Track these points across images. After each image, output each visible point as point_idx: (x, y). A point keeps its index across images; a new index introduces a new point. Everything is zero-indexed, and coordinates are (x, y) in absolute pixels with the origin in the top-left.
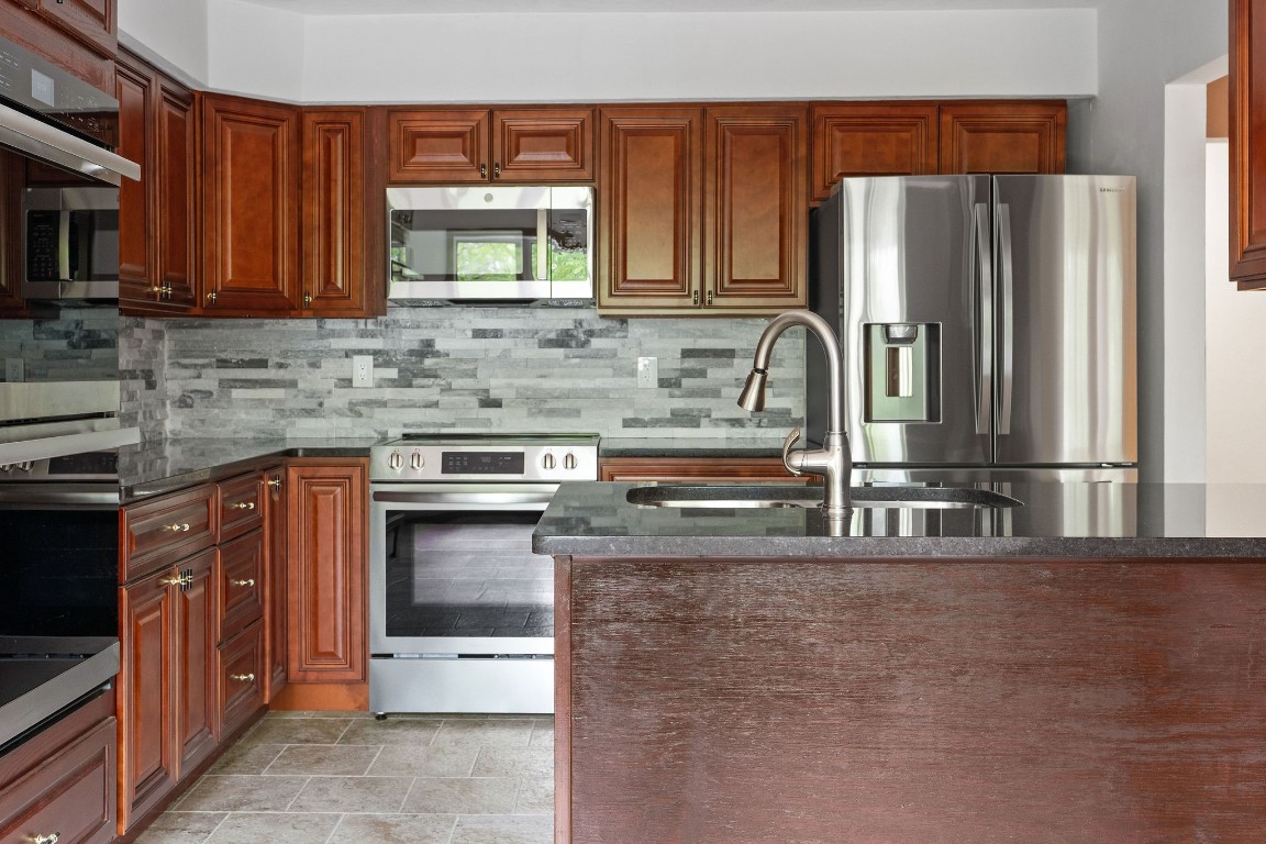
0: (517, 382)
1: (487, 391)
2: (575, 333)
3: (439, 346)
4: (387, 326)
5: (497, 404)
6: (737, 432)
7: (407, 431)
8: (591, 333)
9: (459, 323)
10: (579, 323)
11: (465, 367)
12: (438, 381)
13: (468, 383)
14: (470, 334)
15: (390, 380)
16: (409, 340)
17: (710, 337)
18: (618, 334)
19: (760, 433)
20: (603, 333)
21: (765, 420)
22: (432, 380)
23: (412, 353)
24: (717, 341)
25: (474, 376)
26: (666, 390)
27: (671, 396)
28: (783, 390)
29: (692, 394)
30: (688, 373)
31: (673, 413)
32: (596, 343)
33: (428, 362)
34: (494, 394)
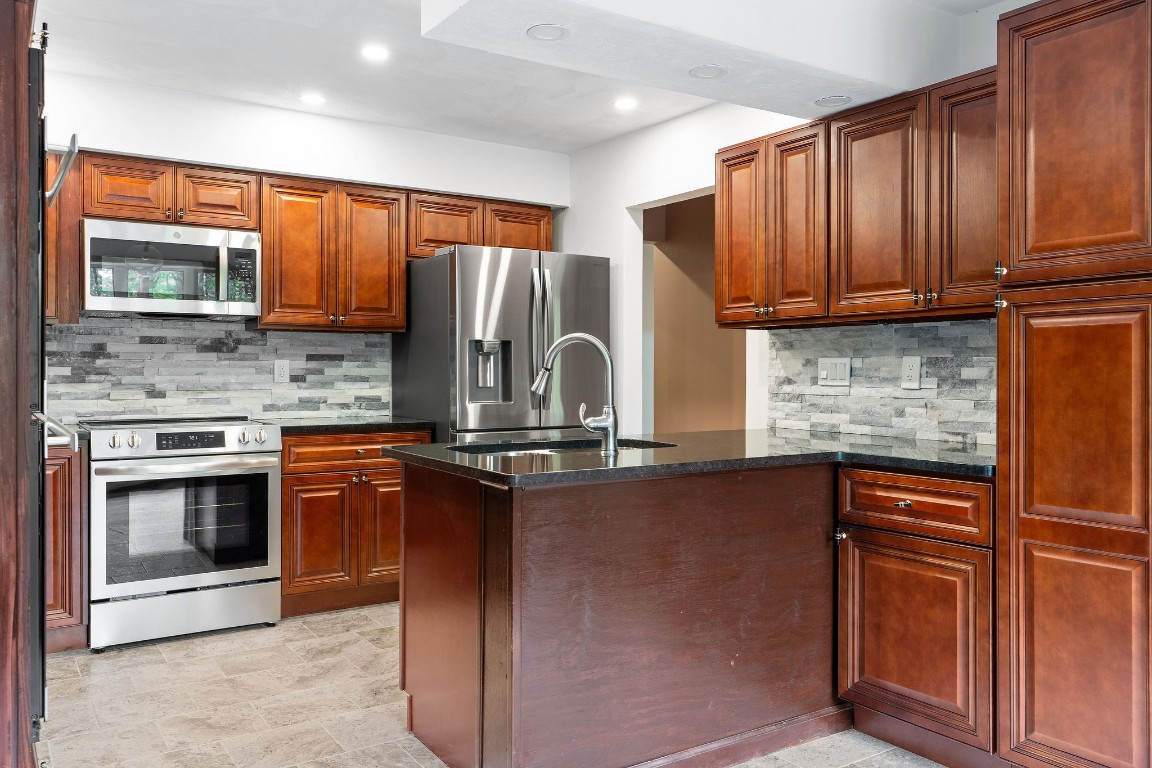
0: (178, 378)
1: (153, 385)
2: (226, 341)
3: (111, 348)
4: (61, 332)
5: (162, 395)
6: (346, 412)
7: (81, 419)
8: (238, 342)
9: (127, 332)
10: (229, 334)
11: (134, 366)
12: (109, 377)
13: (137, 379)
14: (137, 339)
15: (64, 377)
16: (84, 343)
17: (325, 345)
18: (259, 343)
19: (362, 412)
20: (247, 342)
21: (364, 404)
22: (104, 376)
23: (84, 354)
24: (331, 348)
25: (142, 374)
26: (295, 384)
27: (299, 388)
28: (378, 384)
29: (313, 386)
30: (311, 372)
31: (300, 400)
32: (242, 348)
33: (100, 362)
34: (159, 387)
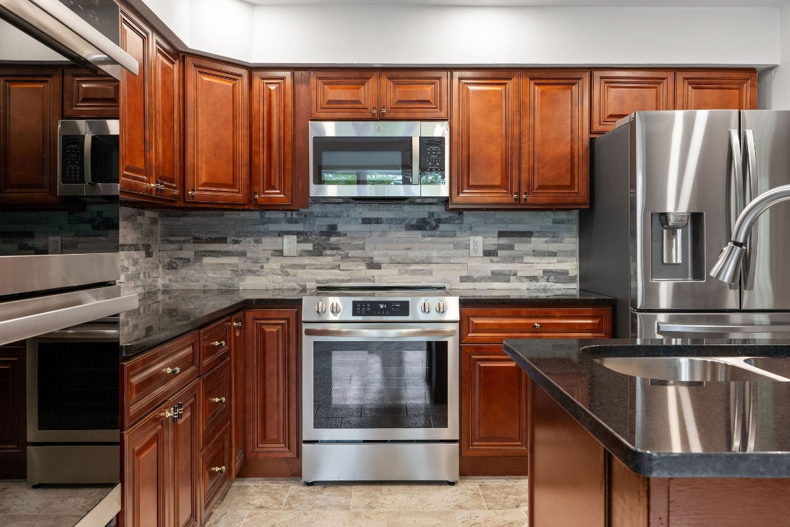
0: (390, 253)
1: (372, 258)
2: (429, 221)
3: (340, 229)
4: (306, 216)
5: (377, 266)
6: (534, 285)
7: (319, 285)
8: (439, 221)
9: (353, 214)
10: (432, 214)
11: (357, 243)
12: (339, 252)
13: (359, 253)
14: (360, 221)
15: (308, 251)
16: (321, 224)
17: (516, 223)
18: (457, 222)
19: (550, 285)
20: (447, 221)
21: (552, 277)
22: (335, 251)
23: (322, 233)
24: (521, 226)
25: (363, 249)
26: (488, 258)
27: (492, 262)
28: (563, 258)
29: (505, 260)
30: (502, 247)
31: (493, 273)
32: (442, 227)
33: (333, 239)
34: (376, 260)
